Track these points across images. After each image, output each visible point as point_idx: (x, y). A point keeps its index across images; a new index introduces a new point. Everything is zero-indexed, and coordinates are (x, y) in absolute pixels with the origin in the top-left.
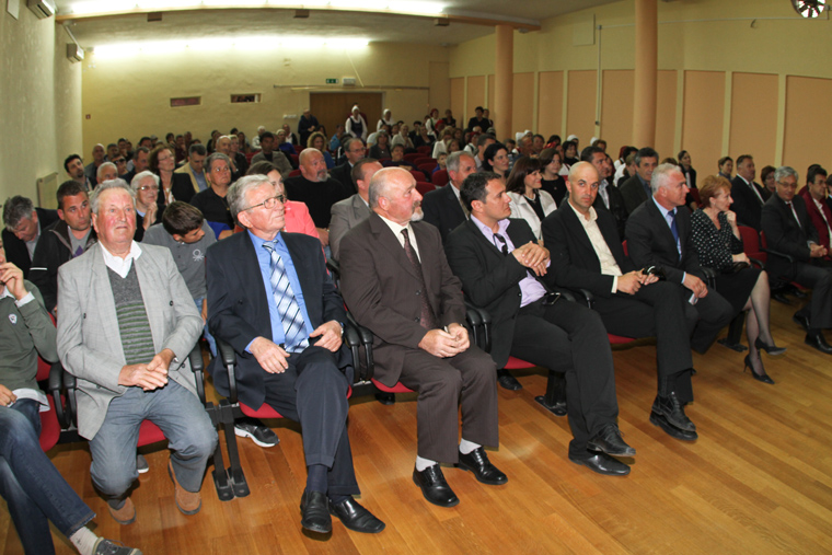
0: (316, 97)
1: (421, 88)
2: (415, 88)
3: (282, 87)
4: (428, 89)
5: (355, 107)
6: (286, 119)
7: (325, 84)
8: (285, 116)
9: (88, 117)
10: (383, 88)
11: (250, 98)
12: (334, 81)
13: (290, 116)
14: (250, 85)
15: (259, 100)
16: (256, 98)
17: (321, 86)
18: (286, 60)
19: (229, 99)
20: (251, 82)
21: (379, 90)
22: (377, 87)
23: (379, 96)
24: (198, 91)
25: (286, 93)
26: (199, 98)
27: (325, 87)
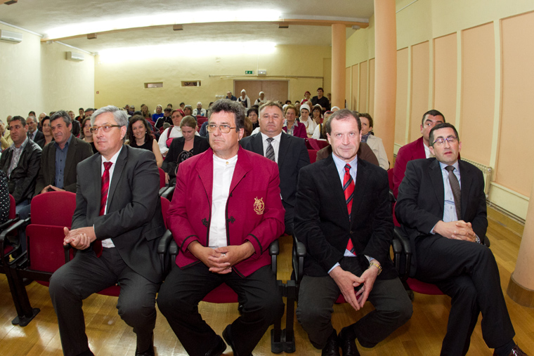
0: (238, 84)
1: (317, 78)
3: (215, 77)
4: (323, 78)
5: (243, 90)
7: (244, 74)
8: (217, 96)
9: (98, 92)
10: (287, 77)
11: (195, 84)
12: (251, 72)
13: (219, 96)
14: (194, 75)
15: (200, 84)
16: (198, 84)
17: (242, 76)
18: (217, 59)
19: (180, 84)
20: (193, 73)
21: (285, 79)
22: (283, 77)
23: (286, 82)
24: (160, 79)
25: (217, 80)
26: (162, 83)
27: (244, 76)
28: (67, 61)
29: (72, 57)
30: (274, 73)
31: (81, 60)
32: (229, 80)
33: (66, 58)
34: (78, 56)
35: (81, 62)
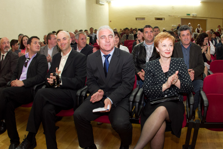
0: (184, 20)
1: (220, 19)
2: (218, 18)
3: (171, 16)
5: (189, 23)
6: (173, 26)
7: (186, 15)
8: (173, 25)
9: (111, 21)
10: (206, 18)
11: (161, 19)
12: (189, 15)
13: (174, 26)
14: (161, 15)
15: (164, 20)
16: (163, 19)
17: (184, 16)
18: (173, 7)
19: (154, 19)
20: (161, 14)
21: (205, 19)
22: (204, 17)
23: (205, 21)
24: (144, 16)
25: (173, 18)
26: (145, 18)
27: (186, 16)
28: (97, 5)
29: (100, 3)
30: (200, 15)
31: (103, 5)
32: (179, 18)
33: (97, 3)
34: (102, 2)
35: (103, 6)
